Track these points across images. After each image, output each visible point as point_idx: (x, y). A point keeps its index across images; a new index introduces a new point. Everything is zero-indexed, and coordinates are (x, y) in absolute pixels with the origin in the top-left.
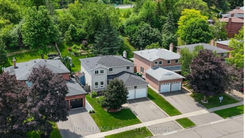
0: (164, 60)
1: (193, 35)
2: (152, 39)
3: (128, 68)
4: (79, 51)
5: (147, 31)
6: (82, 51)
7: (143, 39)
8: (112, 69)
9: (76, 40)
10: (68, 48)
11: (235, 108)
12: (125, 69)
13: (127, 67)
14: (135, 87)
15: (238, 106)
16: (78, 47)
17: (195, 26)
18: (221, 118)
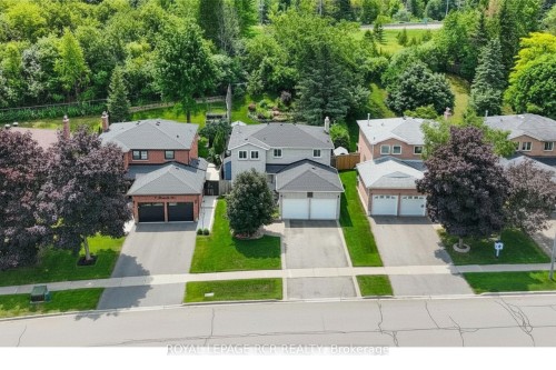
0: (406, 144)
1: (529, 93)
2: (422, 97)
3: (317, 153)
4: (269, 113)
5: (413, 79)
6: (277, 112)
7: (404, 95)
8: (280, 151)
9: (270, 90)
10: (250, 104)
11: (526, 274)
12: (310, 156)
13: (315, 151)
14: (310, 195)
15: (534, 272)
16: (271, 105)
17: (538, 75)
18: (470, 289)
